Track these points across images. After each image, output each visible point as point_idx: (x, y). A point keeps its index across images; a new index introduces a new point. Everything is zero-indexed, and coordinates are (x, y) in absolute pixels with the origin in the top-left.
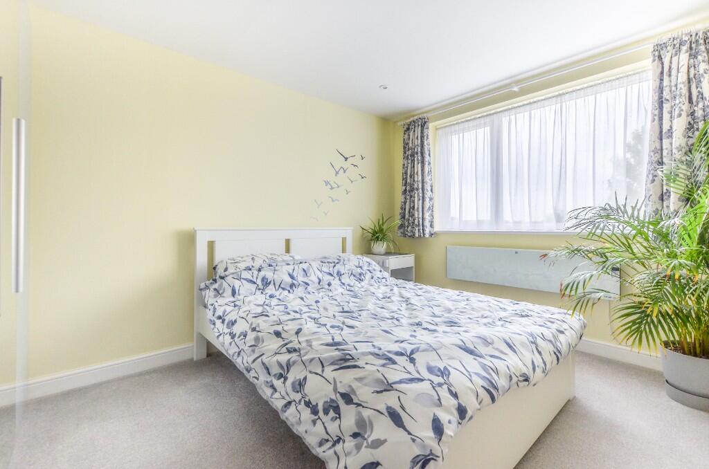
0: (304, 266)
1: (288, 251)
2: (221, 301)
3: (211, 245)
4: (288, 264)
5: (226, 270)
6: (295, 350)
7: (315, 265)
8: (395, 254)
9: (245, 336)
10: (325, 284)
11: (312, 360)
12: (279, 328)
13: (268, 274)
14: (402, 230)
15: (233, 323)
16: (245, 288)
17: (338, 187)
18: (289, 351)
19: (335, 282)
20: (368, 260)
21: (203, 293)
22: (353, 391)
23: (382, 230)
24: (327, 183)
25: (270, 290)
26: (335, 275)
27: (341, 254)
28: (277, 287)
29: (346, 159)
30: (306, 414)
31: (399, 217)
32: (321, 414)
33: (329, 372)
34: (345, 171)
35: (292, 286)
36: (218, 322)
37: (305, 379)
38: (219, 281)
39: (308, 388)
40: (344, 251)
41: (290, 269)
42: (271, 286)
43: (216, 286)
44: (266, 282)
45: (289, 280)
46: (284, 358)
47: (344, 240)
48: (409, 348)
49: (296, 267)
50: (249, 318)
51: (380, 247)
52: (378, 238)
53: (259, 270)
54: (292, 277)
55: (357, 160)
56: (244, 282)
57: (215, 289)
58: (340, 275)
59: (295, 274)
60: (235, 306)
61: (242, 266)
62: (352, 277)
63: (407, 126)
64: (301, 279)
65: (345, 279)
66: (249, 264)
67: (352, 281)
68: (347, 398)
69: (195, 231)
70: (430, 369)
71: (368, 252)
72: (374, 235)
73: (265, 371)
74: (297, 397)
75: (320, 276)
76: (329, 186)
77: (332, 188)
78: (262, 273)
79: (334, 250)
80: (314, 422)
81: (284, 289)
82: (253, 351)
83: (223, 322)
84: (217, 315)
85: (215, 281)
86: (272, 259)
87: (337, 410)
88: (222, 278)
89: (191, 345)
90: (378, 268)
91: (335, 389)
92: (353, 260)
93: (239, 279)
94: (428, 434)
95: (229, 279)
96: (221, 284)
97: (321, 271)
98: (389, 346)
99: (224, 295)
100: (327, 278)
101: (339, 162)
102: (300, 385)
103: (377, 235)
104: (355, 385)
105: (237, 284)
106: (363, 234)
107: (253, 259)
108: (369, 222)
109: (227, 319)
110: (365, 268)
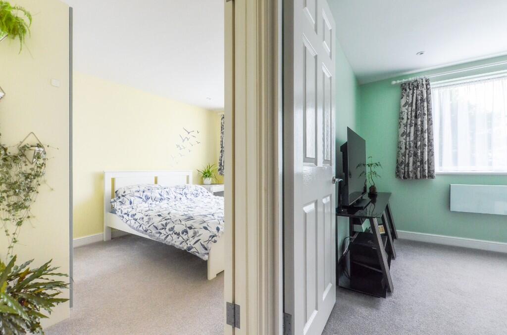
0: (167, 190)
1: (156, 182)
2: (124, 207)
3: (113, 180)
4: (158, 189)
5: (124, 192)
6: (169, 219)
7: (173, 189)
8: (216, 184)
9: (143, 219)
10: (178, 198)
11: (176, 220)
12: (160, 213)
13: (149, 194)
14: (220, 172)
15: (134, 215)
16: (136, 201)
17: (184, 148)
18: (166, 220)
19: (184, 198)
20: (201, 187)
21: (113, 204)
22: (192, 226)
23: (209, 172)
24: (178, 146)
25: (150, 201)
26: (183, 194)
27: (186, 184)
28: (153, 200)
29: (189, 133)
30: (175, 236)
31: (219, 164)
32: (181, 235)
33: (183, 222)
34: (188, 140)
35: (161, 199)
36: (125, 216)
37: (174, 226)
38: (122, 198)
39: (175, 229)
40: (188, 182)
41: (160, 191)
42: (150, 200)
43: (121, 200)
44: (148, 198)
45: (159, 197)
46: (164, 222)
47: (188, 177)
48: (212, 213)
49: (163, 191)
50: (143, 212)
51: (208, 181)
52: (206, 175)
53: (144, 192)
54: (161, 195)
55: (195, 134)
56: (136, 197)
57: (120, 202)
58: (186, 194)
59: (162, 194)
60: (133, 209)
61: (134, 190)
62: (192, 195)
63: (222, 116)
64: (165, 196)
65: (189, 196)
66: (138, 189)
67: (192, 197)
68: (190, 228)
69: (104, 173)
70: (218, 217)
71: (202, 183)
72: (204, 174)
73: (155, 229)
74: (171, 232)
75: (176, 195)
76: (179, 148)
77: (181, 149)
78: (145, 193)
79: (182, 182)
80: (178, 238)
81: (156, 201)
82: (148, 223)
83: (128, 215)
84: (123, 213)
85: (119, 197)
86: (149, 187)
87: (187, 232)
88: (123, 196)
89: (101, 233)
90: (206, 191)
91: (186, 227)
92: (193, 187)
93: (133, 196)
94: (215, 231)
95: (128, 196)
96: (124, 199)
97: (175, 192)
98: (204, 213)
99: (126, 204)
100: (179, 196)
101: (185, 134)
102: (172, 229)
103: (207, 174)
104: (193, 224)
105: (132, 199)
106: (199, 174)
107: (139, 186)
108: (202, 167)
109: (130, 214)
110: (199, 191)
